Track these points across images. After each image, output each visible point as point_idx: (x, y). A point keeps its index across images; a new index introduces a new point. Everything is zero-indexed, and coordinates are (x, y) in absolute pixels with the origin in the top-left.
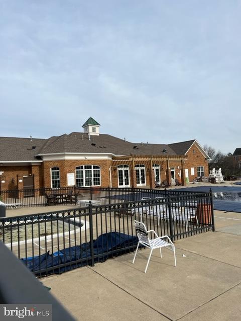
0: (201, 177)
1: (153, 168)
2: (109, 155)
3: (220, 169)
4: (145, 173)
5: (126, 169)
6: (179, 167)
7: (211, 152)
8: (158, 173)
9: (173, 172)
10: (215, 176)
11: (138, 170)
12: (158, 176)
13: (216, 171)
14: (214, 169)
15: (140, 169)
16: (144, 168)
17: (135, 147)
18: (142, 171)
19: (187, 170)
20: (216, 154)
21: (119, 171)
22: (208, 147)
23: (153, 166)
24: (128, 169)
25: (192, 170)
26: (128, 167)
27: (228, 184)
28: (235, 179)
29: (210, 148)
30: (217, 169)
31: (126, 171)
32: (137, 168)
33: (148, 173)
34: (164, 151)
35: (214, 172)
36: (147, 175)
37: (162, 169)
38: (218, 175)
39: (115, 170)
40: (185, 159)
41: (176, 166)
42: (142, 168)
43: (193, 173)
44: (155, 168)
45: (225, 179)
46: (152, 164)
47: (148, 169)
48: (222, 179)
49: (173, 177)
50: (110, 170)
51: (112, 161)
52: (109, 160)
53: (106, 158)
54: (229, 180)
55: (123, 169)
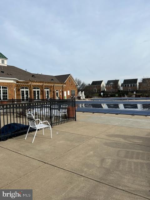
0: (73, 96)
1: (45, 90)
2: (14, 80)
3: (83, 92)
4: (40, 93)
5: (26, 90)
6: (61, 90)
7: (79, 82)
8: (48, 93)
9: (57, 93)
10: (81, 95)
11: (35, 91)
12: (48, 95)
13: (81, 93)
14: (80, 92)
15: (36, 90)
16: (39, 90)
17: (33, 76)
18: (38, 91)
19: (65, 92)
20: (82, 83)
21: (22, 91)
22: (78, 79)
23: (45, 88)
24: (28, 90)
25: (69, 92)
26: (28, 88)
27: (87, 100)
28: (91, 98)
29: (78, 80)
30: (82, 92)
31: (27, 92)
32: (35, 90)
33: (42, 93)
34: (52, 80)
35: (80, 93)
36: (41, 94)
37: (50, 91)
38: (82, 95)
39: (19, 90)
40: (64, 85)
41: (59, 90)
42: (38, 90)
43: (69, 94)
44: (46, 90)
45: (86, 98)
46: (44, 88)
47: (42, 90)
48: (84, 98)
49: (57, 96)
50: (15, 90)
51: (16, 84)
52: (14, 83)
53: (12, 81)
54: (88, 98)
55: (25, 90)
